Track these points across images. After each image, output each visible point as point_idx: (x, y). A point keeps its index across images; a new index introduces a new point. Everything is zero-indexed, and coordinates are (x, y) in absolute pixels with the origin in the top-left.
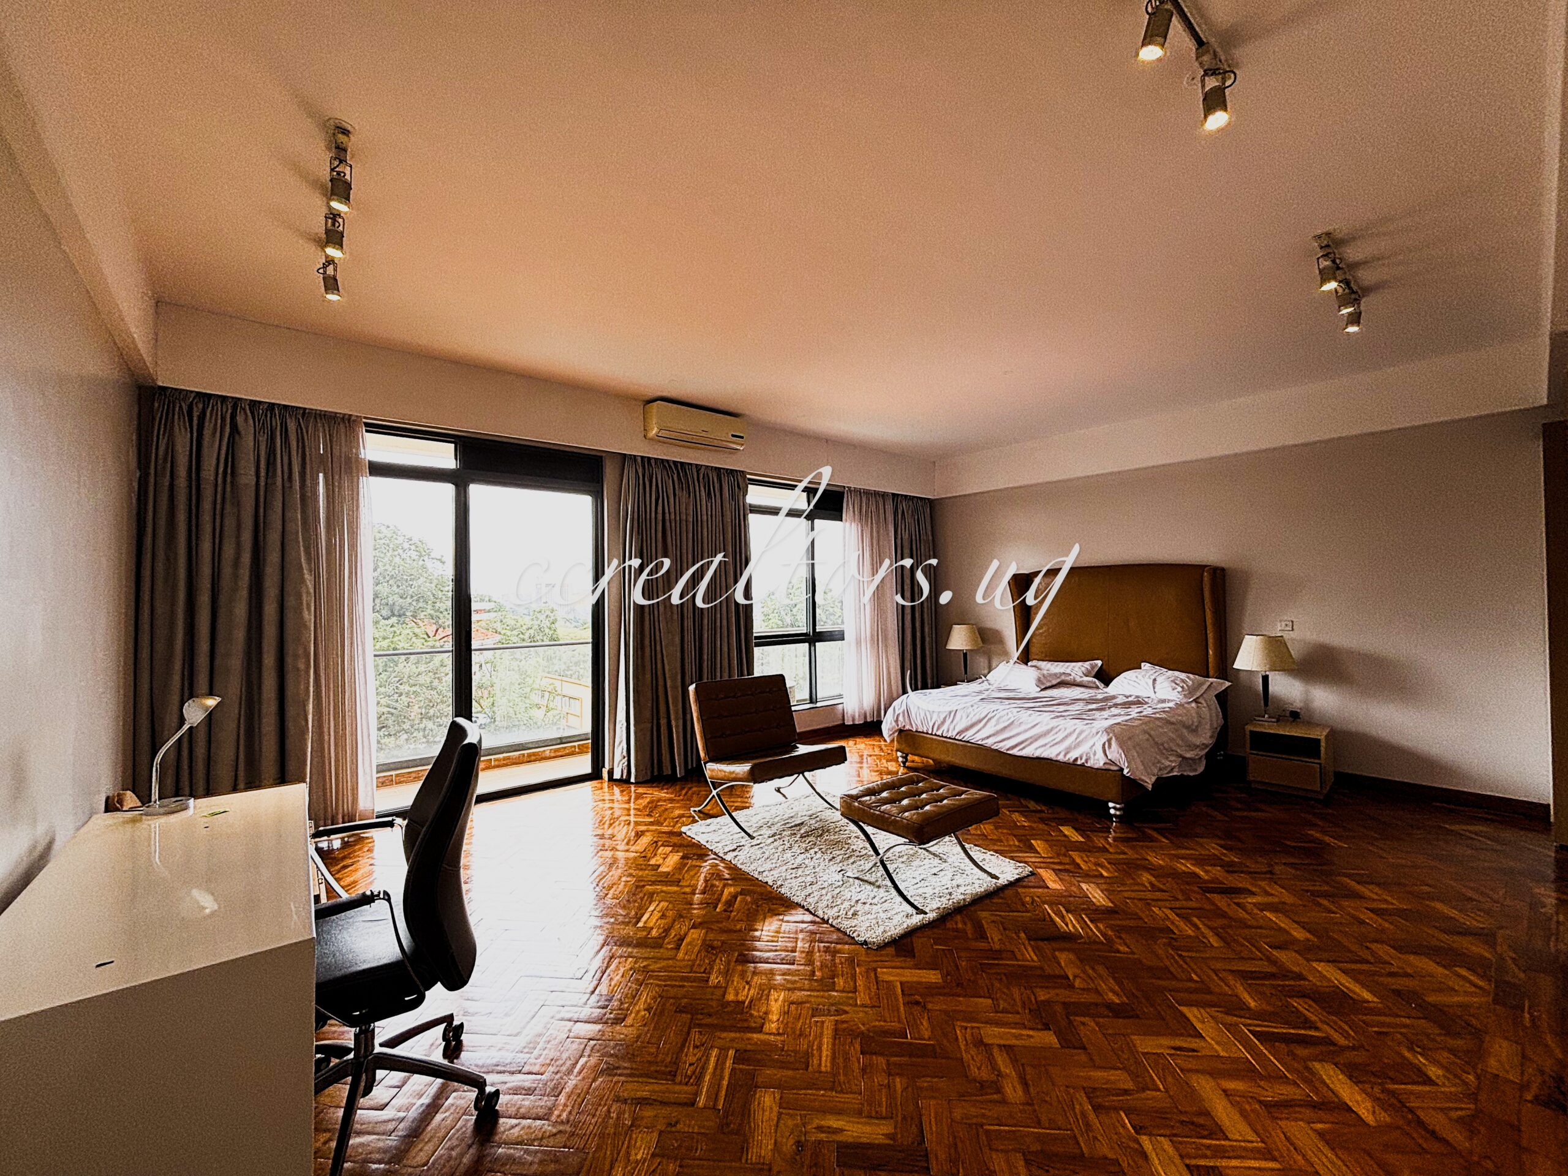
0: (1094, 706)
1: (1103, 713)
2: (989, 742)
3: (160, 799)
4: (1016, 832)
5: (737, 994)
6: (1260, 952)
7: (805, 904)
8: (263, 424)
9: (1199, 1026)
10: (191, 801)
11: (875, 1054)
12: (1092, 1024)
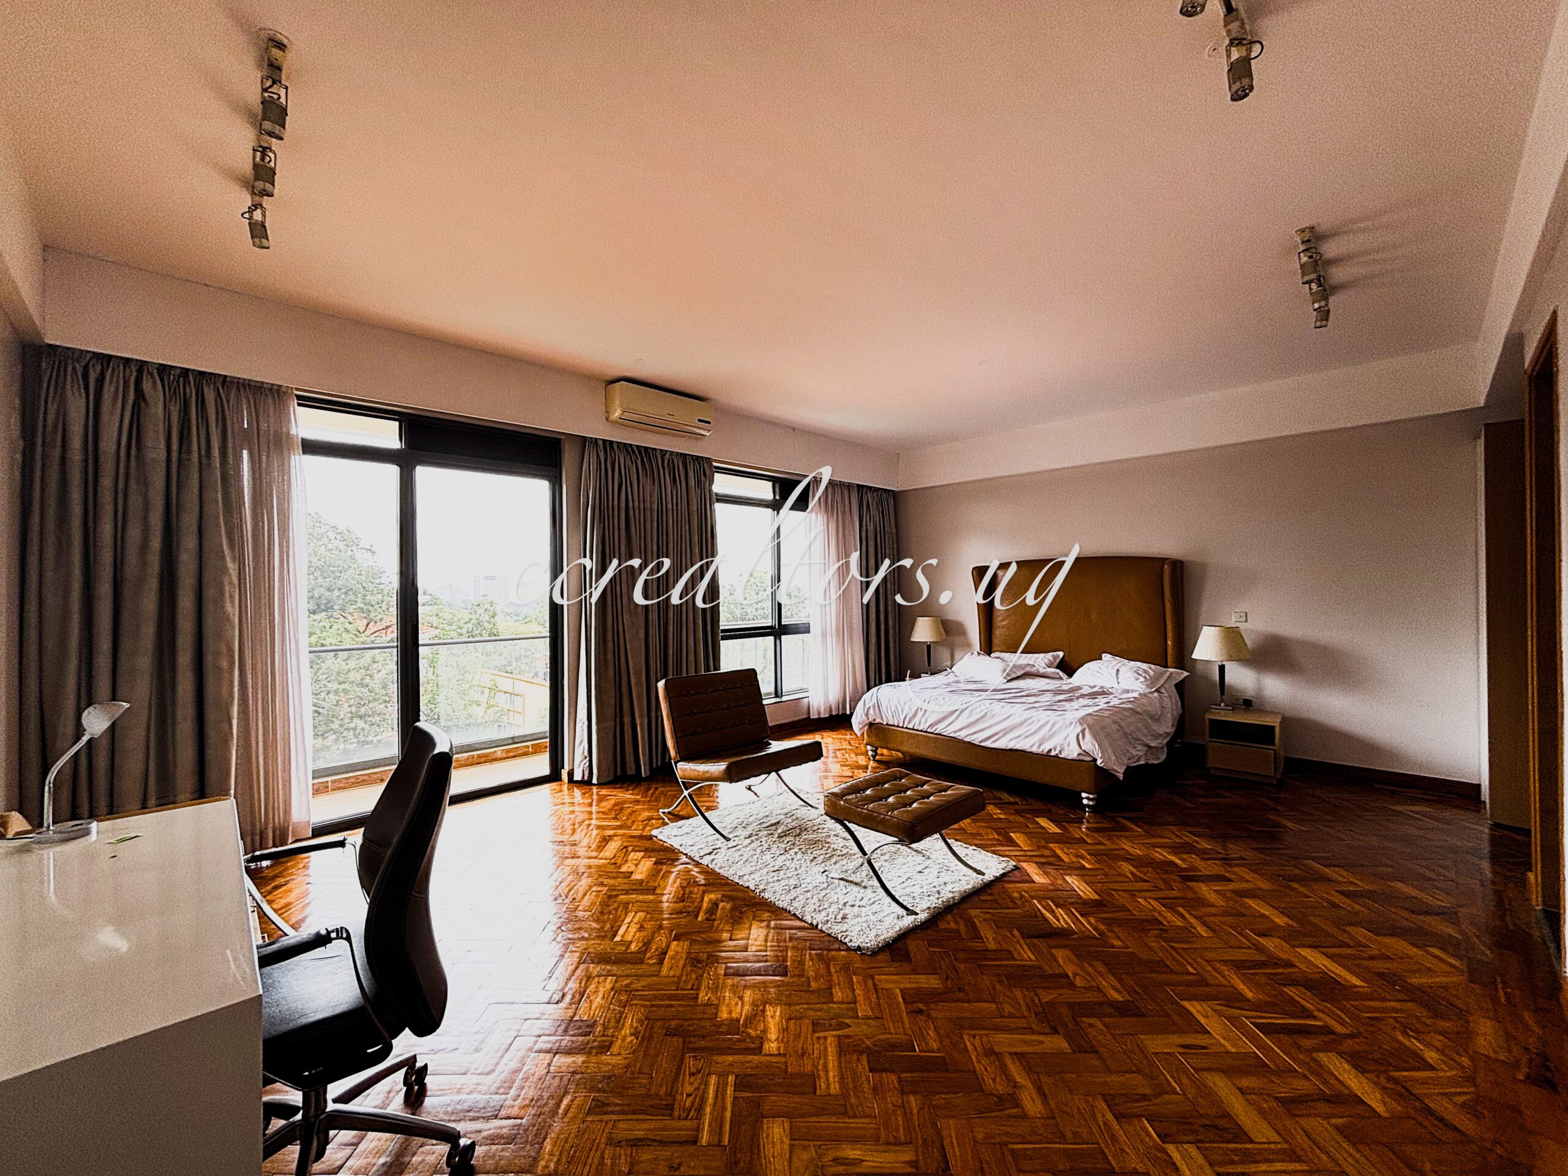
0: (1062, 697)
1: (1072, 704)
2: (961, 735)
3: (54, 823)
4: (994, 825)
5: (730, 1012)
6: (1248, 940)
7: (791, 909)
8: (175, 390)
9: (1202, 1020)
10: (94, 826)
11: (885, 1070)
12: (1099, 1024)
